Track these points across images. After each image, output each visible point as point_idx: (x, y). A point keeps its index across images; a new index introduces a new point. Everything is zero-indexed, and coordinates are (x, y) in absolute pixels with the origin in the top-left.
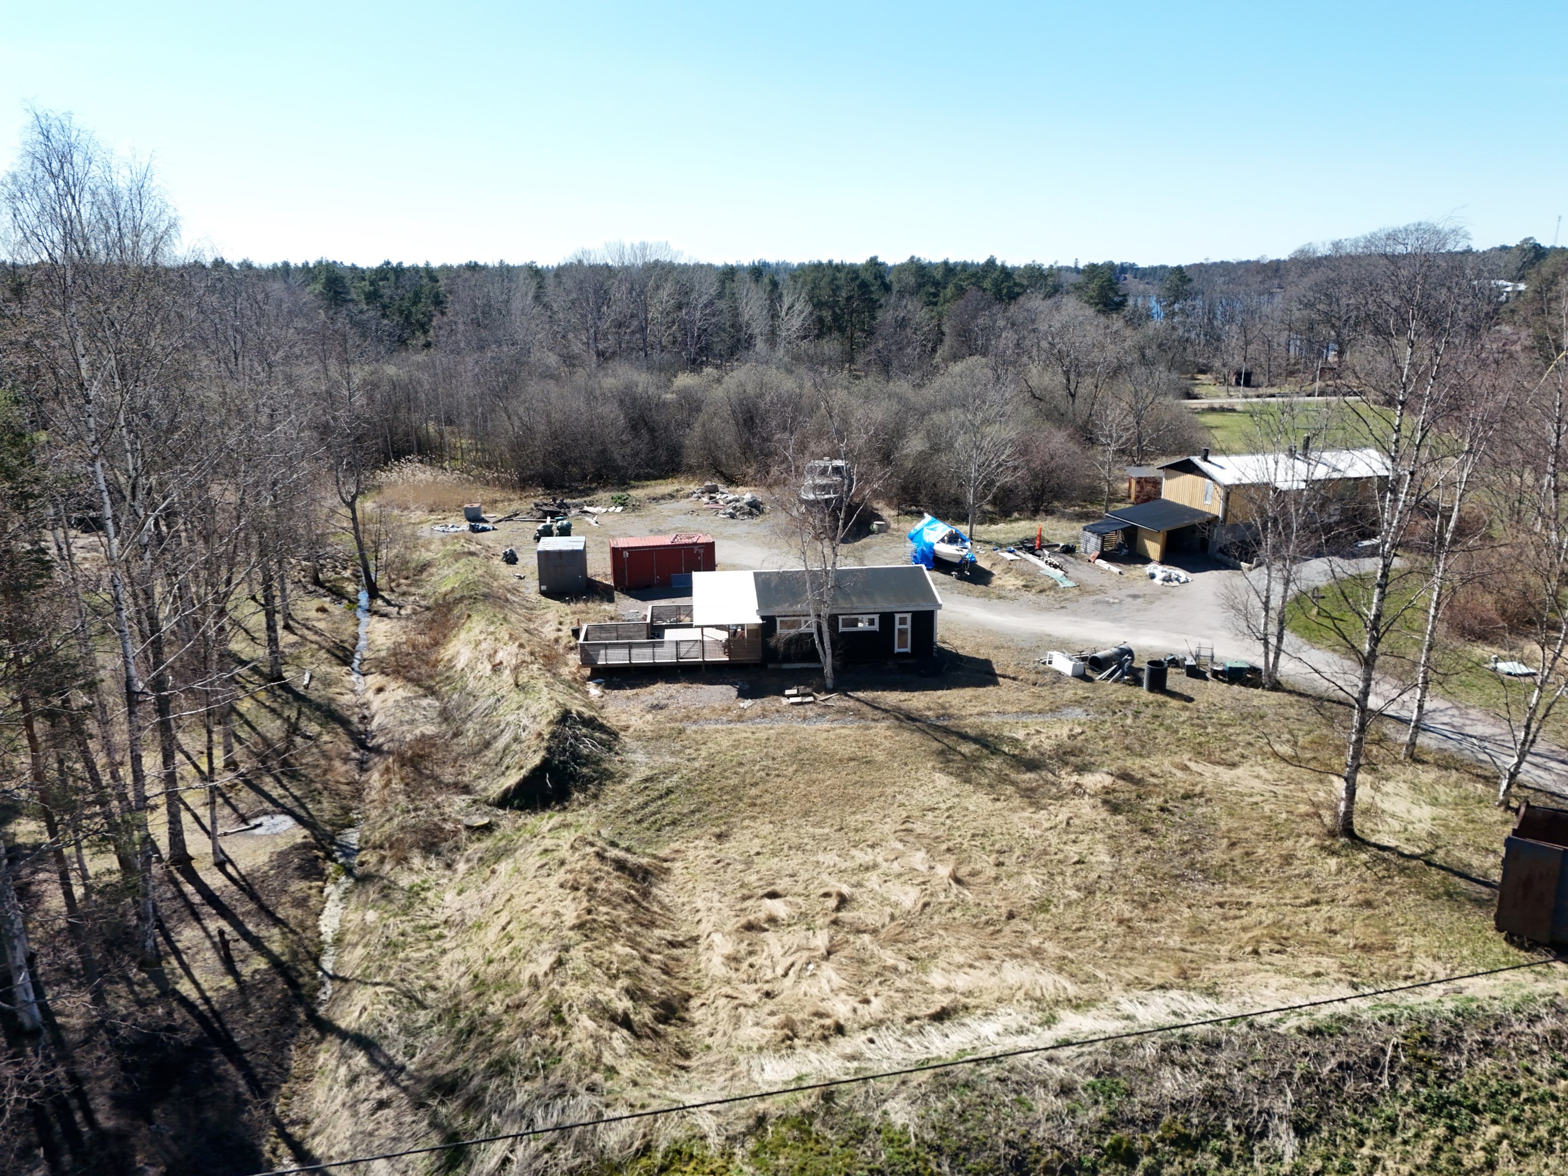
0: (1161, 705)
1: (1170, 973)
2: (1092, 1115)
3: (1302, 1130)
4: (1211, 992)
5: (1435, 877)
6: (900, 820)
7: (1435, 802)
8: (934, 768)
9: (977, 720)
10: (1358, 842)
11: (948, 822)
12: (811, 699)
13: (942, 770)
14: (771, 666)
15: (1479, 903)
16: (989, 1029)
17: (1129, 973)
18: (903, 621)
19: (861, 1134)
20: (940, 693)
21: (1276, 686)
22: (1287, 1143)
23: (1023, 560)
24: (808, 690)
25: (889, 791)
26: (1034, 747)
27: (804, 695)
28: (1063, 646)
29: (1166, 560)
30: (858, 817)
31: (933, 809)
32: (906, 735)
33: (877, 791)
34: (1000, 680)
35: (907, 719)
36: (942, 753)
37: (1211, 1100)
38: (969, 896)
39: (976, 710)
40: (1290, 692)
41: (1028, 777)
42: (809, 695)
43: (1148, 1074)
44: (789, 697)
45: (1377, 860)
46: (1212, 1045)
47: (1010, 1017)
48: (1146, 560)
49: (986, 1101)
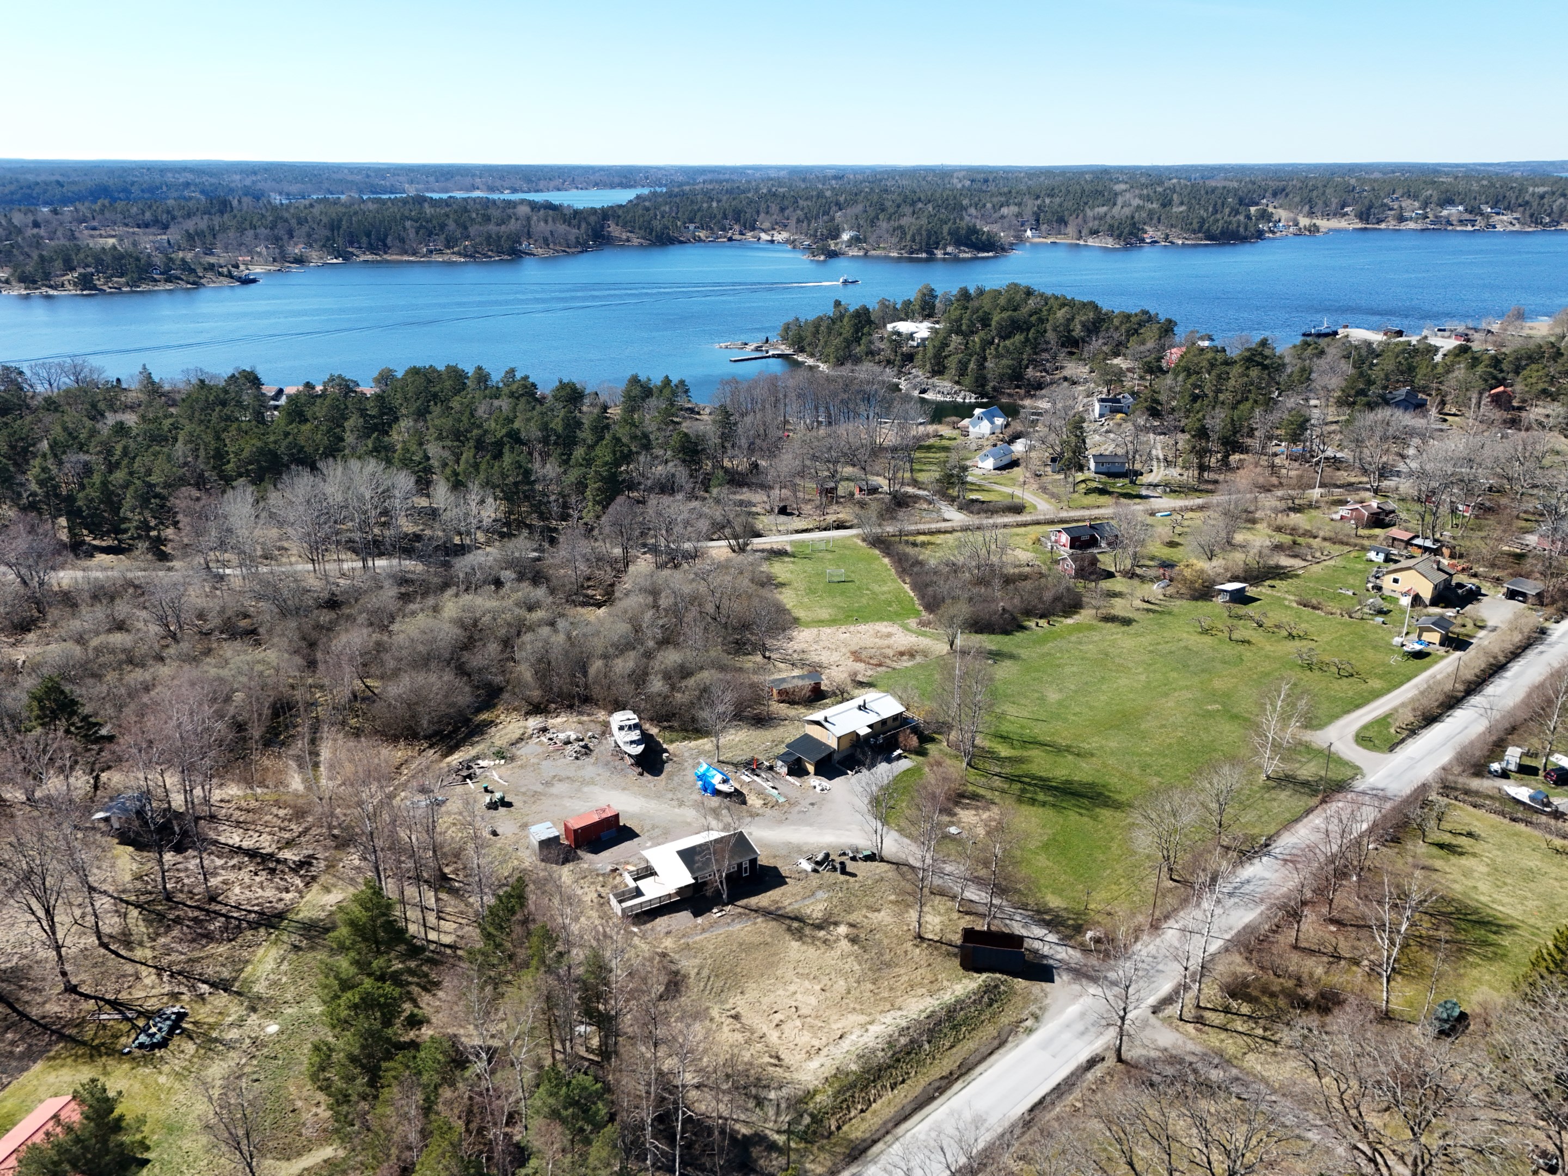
0: (847, 882)
1: (888, 1006)
2: (890, 1054)
3: (929, 1042)
4: (900, 1009)
5: (944, 947)
7: (939, 914)
9: (789, 906)
10: (922, 939)
11: (807, 964)
12: (724, 912)
13: (793, 940)
15: (955, 955)
16: (854, 1037)
17: (879, 1009)
18: (746, 864)
19: (848, 1074)
20: (769, 894)
21: (882, 860)
22: (927, 1046)
23: (754, 781)
26: (816, 917)
27: (721, 911)
28: (798, 850)
29: (817, 773)
31: (800, 960)
32: (771, 923)
34: (787, 879)
35: (766, 913)
36: (789, 930)
37: (912, 1042)
38: (828, 994)
39: (786, 901)
40: (888, 862)
41: (822, 934)
43: (897, 1040)
44: (715, 913)
45: (930, 945)
46: (908, 1028)
47: (857, 1032)
48: (808, 773)
49: (869, 1058)
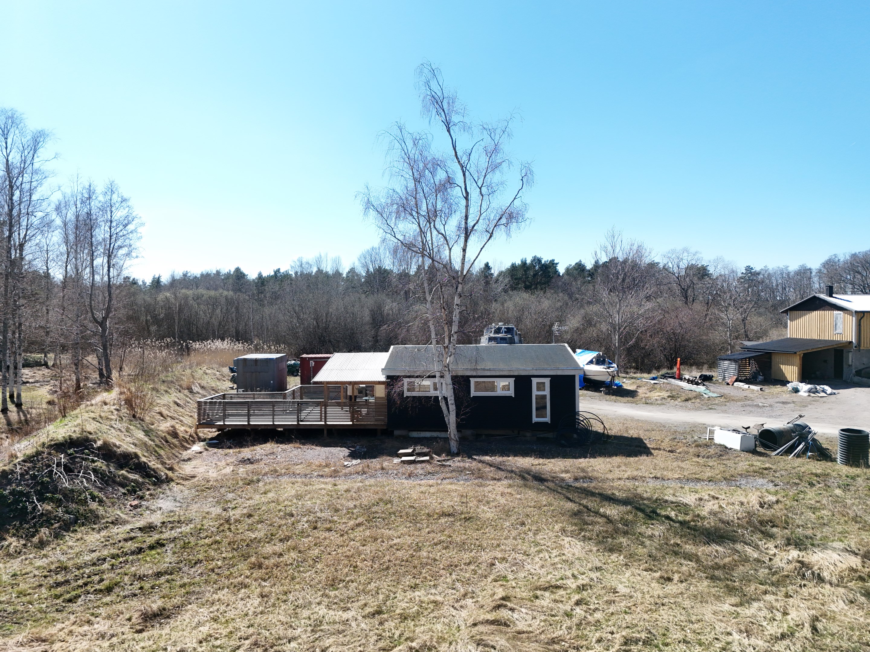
6: (489, 603)
8: (563, 530)
9: (630, 484)
11: (579, 611)
12: (427, 458)
13: (572, 535)
14: (397, 433)
18: (541, 386)
20: (582, 460)
23: (666, 383)
24: (426, 450)
25: (485, 557)
26: (713, 513)
27: (419, 454)
29: (806, 378)
30: (418, 594)
31: (553, 588)
32: (531, 494)
33: (466, 556)
34: (653, 451)
35: (536, 479)
36: (576, 514)
39: (628, 474)
42: (425, 455)
44: (400, 456)
48: (786, 380)
